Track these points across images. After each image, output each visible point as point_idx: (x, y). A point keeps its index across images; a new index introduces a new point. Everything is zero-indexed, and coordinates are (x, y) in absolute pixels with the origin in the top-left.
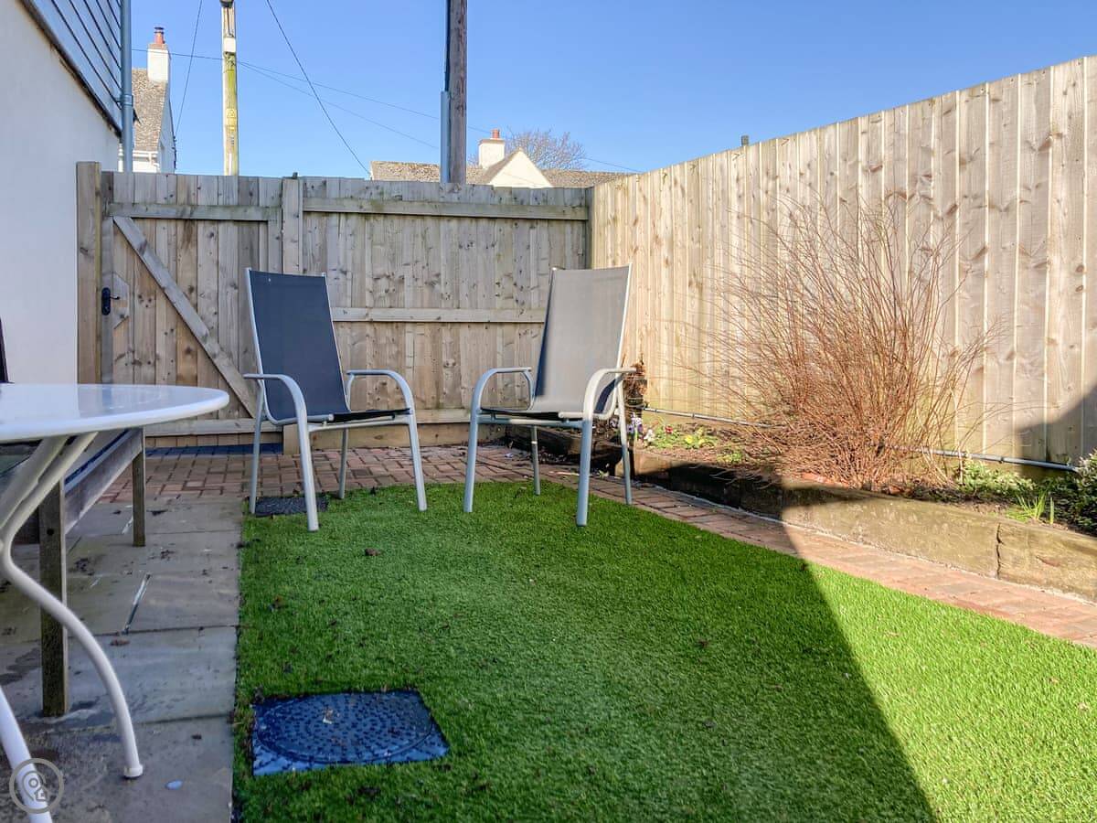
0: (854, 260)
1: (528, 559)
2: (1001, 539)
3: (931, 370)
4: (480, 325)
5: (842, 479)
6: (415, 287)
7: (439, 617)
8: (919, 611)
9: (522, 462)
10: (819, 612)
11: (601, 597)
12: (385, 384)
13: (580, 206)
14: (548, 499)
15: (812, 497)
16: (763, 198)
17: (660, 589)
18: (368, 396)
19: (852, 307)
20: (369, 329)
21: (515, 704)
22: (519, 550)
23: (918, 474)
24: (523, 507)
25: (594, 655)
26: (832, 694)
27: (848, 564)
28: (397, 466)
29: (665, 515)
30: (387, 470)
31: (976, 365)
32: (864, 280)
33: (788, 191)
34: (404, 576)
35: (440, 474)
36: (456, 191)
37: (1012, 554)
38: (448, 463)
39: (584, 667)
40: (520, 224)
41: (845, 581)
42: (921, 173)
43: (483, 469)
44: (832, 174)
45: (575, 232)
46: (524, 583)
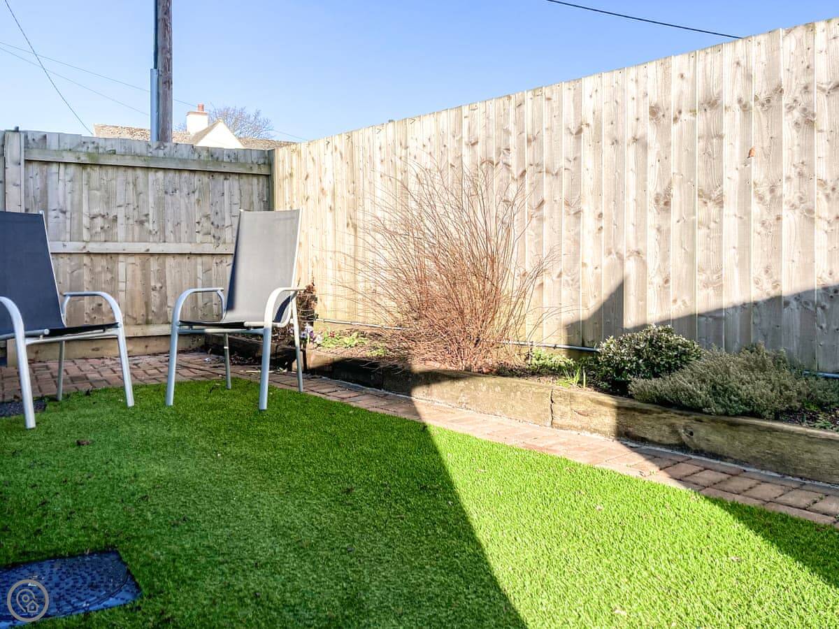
0: (461, 209)
1: (218, 439)
2: (553, 400)
3: (510, 286)
4: (184, 256)
5: (453, 364)
6: (127, 225)
7: (139, 490)
8: (500, 454)
9: (218, 365)
10: (433, 459)
11: (275, 463)
12: (100, 305)
13: (264, 163)
14: (238, 392)
15: (432, 378)
16: (399, 163)
17: (320, 452)
18: (85, 315)
19: (458, 243)
20: (86, 260)
21: (199, 551)
22: (210, 432)
23: (503, 358)
24: (216, 399)
25: (266, 507)
26: (439, 517)
27: (455, 424)
28: (111, 371)
29: (328, 398)
30: (102, 376)
31: (538, 281)
32: (466, 223)
33: (415, 157)
34: (111, 460)
35: (147, 376)
36: (162, 148)
37: (560, 410)
38: (156, 368)
39: (257, 517)
40: (216, 176)
41: (452, 437)
42: (503, 148)
43: (185, 372)
44: (445, 146)
45: (261, 184)
46: (213, 458)
